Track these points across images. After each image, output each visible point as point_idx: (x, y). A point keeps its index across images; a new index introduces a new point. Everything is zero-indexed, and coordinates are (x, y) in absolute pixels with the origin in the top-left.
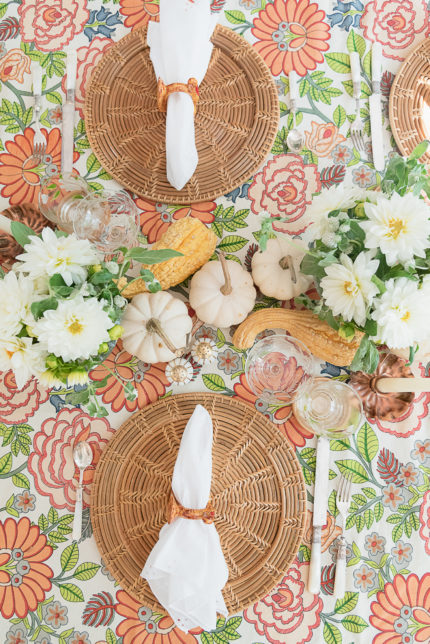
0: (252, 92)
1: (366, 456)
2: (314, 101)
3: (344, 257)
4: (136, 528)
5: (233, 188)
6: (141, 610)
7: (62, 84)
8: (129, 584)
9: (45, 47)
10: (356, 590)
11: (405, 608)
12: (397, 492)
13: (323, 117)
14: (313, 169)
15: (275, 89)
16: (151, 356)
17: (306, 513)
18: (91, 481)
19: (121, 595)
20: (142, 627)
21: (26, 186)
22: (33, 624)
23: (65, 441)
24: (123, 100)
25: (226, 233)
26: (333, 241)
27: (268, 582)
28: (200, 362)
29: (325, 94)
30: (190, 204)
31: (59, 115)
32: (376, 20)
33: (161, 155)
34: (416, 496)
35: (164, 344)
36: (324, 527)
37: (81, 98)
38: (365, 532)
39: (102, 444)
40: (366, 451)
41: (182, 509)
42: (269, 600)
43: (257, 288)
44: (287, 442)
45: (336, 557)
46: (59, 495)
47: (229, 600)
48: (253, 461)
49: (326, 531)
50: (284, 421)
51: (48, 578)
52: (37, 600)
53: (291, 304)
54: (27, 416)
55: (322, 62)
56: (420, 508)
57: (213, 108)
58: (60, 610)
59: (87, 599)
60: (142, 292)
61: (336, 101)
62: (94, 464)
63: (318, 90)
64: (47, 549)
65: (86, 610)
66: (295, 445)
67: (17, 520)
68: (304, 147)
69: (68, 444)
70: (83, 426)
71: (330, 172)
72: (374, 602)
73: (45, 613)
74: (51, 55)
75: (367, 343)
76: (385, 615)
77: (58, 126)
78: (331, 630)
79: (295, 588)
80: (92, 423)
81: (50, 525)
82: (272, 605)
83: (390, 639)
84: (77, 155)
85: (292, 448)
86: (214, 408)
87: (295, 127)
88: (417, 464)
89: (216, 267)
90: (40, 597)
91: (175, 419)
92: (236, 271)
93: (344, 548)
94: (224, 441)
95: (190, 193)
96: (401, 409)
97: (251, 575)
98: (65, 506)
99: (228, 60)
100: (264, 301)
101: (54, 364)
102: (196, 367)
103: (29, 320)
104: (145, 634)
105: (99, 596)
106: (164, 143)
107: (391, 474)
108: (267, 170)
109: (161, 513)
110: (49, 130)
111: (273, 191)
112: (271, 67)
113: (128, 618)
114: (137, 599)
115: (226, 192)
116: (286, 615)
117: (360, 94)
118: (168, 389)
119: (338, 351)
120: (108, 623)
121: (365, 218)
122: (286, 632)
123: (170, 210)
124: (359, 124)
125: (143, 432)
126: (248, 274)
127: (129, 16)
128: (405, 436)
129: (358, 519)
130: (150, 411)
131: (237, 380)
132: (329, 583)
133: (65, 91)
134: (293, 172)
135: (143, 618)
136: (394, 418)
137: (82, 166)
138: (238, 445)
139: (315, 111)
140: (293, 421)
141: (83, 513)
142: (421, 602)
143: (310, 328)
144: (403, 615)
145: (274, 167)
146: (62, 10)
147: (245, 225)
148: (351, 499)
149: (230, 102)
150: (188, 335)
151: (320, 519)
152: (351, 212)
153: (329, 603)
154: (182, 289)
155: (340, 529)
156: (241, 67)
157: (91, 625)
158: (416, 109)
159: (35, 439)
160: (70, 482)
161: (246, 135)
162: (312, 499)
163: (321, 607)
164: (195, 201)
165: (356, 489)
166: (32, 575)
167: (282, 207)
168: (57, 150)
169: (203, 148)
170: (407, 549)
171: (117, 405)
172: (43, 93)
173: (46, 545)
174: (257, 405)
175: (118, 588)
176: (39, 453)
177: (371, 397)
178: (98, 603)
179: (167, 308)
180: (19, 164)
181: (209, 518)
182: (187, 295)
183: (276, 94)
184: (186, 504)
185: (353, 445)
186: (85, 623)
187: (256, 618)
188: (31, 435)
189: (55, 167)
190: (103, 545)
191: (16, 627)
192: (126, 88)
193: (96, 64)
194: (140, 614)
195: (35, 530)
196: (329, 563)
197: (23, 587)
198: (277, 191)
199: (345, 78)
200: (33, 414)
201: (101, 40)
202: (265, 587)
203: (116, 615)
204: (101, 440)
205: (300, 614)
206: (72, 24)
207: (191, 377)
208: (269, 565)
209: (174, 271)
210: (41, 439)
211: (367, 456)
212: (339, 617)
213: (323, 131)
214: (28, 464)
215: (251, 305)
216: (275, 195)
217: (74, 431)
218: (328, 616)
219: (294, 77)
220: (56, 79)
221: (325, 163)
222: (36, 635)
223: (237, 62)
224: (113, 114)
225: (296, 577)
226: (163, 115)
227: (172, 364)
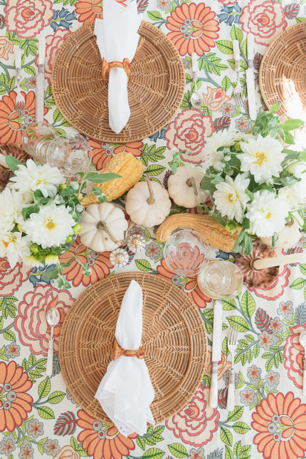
0: (167, 67)
1: (246, 313)
2: (209, 74)
3: (228, 177)
4: (90, 366)
5: (155, 132)
6: (94, 424)
7: (35, 61)
8: (86, 405)
9: (23, 35)
10: (242, 405)
11: (275, 416)
12: (268, 337)
13: (215, 84)
14: (209, 119)
15: (182, 64)
16: (100, 247)
17: (207, 353)
18: (59, 335)
19: (81, 413)
20: (96, 435)
21: (11, 131)
22: (19, 435)
23: (41, 308)
24: (78, 72)
25: (150, 163)
26: (220, 167)
27: (182, 400)
28: (134, 251)
29: (217, 68)
30: (125, 144)
31: (34, 82)
32: (250, 18)
33: (105, 110)
34: (281, 340)
35: (109, 238)
36: (220, 363)
37: (49, 71)
38: (247, 365)
39: (66, 309)
40: (247, 309)
41: (123, 349)
42: (183, 413)
43: (172, 200)
44: (194, 304)
45: (227, 383)
46: (36, 345)
47: (155, 414)
48: (170, 318)
49: (221, 365)
50: (192, 290)
51: (29, 403)
52: (22, 419)
53: (195, 211)
54: (13, 290)
55: (214, 46)
56: (284, 348)
57: (140, 78)
58: (38, 425)
59: (57, 417)
60: (93, 203)
61: (224, 73)
62: (60, 323)
63: (211, 65)
64: (29, 383)
65: (56, 425)
66: (199, 307)
67: (7, 363)
68: (202, 104)
69: (42, 310)
70: (52, 297)
71: (220, 121)
72: (254, 413)
73: (27, 428)
74: (27, 40)
75: (243, 234)
76: (262, 421)
77: (33, 90)
78: (225, 433)
79: (200, 405)
80: (59, 294)
81: (30, 366)
82: (185, 417)
83: (265, 438)
84: (46, 110)
85: (197, 309)
86: (143, 283)
87: (196, 91)
88: (281, 318)
89: (143, 186)
90: (24, 417)
91: (116, 290)
92: (157, 188)
93: (233, 376)
94: (150, 305)
95: (125, 136)
96: (270, 281)
97: (170, 396)
98: (41, 352)
99: (150, 45)
100: (177, 209)
101: (36, 250)
102: (131, 254)
103: (20, 220)
104: (97, 440)
105: (65, 414)
106: (107, 102)
107: (265, 325)
108: (178, 120)
109: (108, 355)
110: (27, 93)
111: (182, 134)
112: (179, 50)
113: (86, 429)
114: (92, 415)
115: (150, 135)
116: (195, 423)
117: (239, 68)
118: (112, 270)
119: (226, 242)
120: (72, 433)
121: (240, 152)
122: (195, 435)
123: (112, 147)
124: (239, 89)
125: (95, 300)
126: (166, 190)
127: (81, 14)
128: (273, 299)
129: (243, 356)
130: (99, 286)
131: (159, 263)
132: (223, 401)
133: (37, 66)
134: (195, 121)
135: (96, 429)
136: (265, 287)
137: (50, 117)
138: (160, 308)
139: (209, 80)
140: (198, 291)
141: (54, 357)
142: (285, 412)
143: (207, 226)
144: (274, 420)
145: (182, 118)
146: (35, 10)
147: (163, 157)
148: (237, 343)
149: (152, 74)
150: (125, 232)
151: (217, 357)
152: (232, 148)
153: (224, 414)
154: (120, 201)
155: (230, 363)
156: (159, 50)
157: (60, 434)
158: (277, 79)
159: (19, 307)
160: (43, 336)
161: (163, 96)
162: (211, 344)
163: (219, 417)
164: (129, 141)
165: (241, 336)
166: (18, 401)
167: (188, 145)
168: (33, 106)
169: (134, 105)
170: (276, 376)
171: (76, 282)
172: (22, 67)
173: (27, 380)
174: (173, 280)
175: (79, 408)
176: (22, 316)
177: (250, 273)
178: (65, 419)
179: (110, 213)
180: (6, 116)
181: (141, 355)
182: (124, 206)
183: (183, 68)
184: (125, 347)
185: (238, 306)
186: (55, 433)
187: (174, 426)
188: (17, 304)
189: (31, 118)
190: (68, 379)
191: (7, 438)
192: (80, 64)
193: (59, 47)
194: (94, 426)
195: (19, 370)
196: (223, 387)
197: (12, 410)
198: (184, 134)
199: (229, 57)
200: (17, 289)
201: (62, 30)
202: (180, 404)
203: (77, 427)
204: (65, 306)
205: (204, 423)
206: (42, 19)
207: (127, 261)
208: (182, 389)
209: (115, 189)
210: (24, 306)
211: (248, 314)
212: (231, 423)
213: (215, 94)
214: (14, 324)
215: (168, 211)
216: (183, 137)
217: (46, 300)
218: (223, 423)
219: (195, 57)
220: (31, 58)
221: (217, 115)
222: (21, 443)
223: (156, 47)
224: (71, 82)
225: (201, 398)
226: (106, 83)
227: (115, 252)
